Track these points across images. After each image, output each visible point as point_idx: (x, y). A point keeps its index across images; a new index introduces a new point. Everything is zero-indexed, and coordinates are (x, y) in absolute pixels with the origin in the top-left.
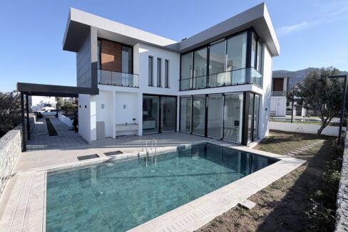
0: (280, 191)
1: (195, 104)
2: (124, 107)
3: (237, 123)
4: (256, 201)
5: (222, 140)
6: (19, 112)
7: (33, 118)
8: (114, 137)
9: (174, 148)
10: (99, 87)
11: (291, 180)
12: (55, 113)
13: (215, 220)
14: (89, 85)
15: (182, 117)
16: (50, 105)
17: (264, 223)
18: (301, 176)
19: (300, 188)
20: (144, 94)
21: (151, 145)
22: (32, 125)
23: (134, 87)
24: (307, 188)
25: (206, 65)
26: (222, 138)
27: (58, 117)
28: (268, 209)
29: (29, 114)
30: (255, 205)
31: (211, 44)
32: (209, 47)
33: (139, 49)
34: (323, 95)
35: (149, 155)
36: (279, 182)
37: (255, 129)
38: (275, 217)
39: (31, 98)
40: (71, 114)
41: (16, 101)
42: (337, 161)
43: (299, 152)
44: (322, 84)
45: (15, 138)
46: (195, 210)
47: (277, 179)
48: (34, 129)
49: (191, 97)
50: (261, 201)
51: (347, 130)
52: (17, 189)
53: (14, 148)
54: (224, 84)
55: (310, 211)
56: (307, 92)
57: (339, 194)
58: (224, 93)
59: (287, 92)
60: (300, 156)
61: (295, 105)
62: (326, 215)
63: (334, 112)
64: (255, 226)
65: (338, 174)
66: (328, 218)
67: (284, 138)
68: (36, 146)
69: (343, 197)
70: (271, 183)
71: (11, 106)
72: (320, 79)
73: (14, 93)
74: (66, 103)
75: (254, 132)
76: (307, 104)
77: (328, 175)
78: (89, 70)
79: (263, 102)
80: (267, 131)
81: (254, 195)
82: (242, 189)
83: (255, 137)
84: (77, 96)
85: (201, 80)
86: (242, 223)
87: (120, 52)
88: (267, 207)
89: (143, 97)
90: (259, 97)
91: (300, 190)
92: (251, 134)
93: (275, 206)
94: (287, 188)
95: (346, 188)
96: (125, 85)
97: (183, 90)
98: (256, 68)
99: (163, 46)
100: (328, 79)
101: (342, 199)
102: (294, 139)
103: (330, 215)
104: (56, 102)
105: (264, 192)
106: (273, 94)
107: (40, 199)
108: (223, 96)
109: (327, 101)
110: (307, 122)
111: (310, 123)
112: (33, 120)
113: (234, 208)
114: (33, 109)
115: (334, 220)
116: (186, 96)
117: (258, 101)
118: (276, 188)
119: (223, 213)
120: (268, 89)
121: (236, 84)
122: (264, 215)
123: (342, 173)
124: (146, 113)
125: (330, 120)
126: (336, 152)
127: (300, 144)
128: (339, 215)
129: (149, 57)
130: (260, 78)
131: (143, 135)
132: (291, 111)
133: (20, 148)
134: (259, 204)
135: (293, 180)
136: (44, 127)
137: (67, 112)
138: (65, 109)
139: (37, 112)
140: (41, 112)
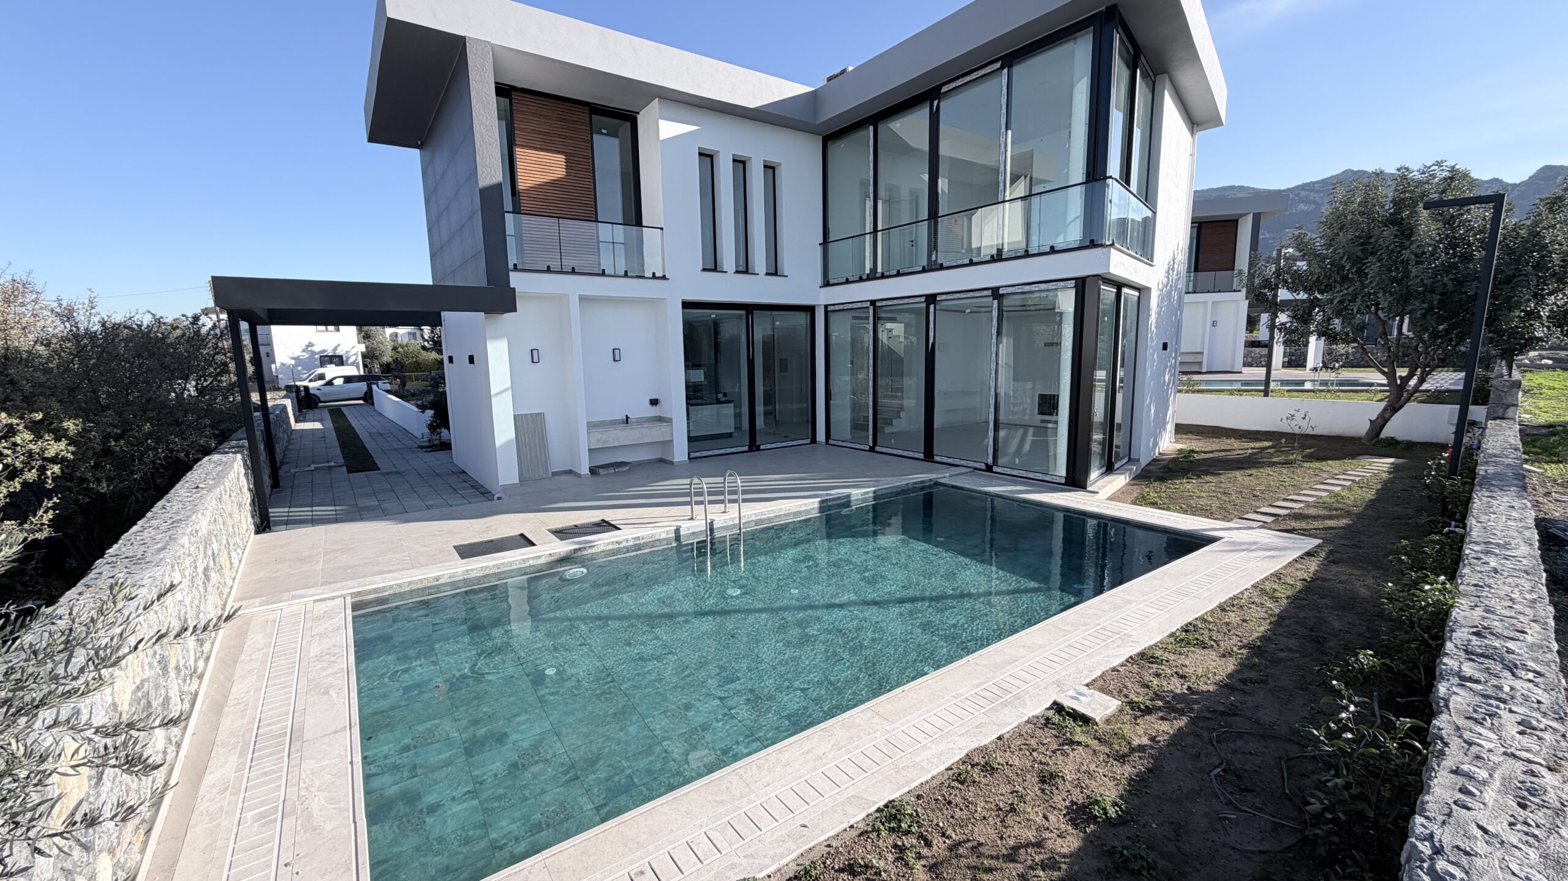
0: (1213, 655)
1: (883, 337)
2: (616, 356)
3: (1048, 405)
4: (1120, 693)
5: (989, 468)
6: (231, 388)
7: (284, 407)
8: (585, 471)
9: (807, 506)
10: (516, 280)
11: (1256, 613)
12: (363, 386)
13: (968, 760)
14: (475, 277)
15: (834, 390)
16: (339, 360)
17: (1150, 770)
18: (1297, 600)
19: (1293, 643)
20: (686, 305)
21: (722, 497)
22: (281, 436)
23: (646, 275)
24: (1318, 642)
25: (926, 177)
26: (990, 461)
27: (373, 404)
28: (1166, 719)
29: (269, 396)
30: (1115, 707)
31: (944, 89)
32: (936, 103)
33: (662, 122)
34: (1399, 281)
35: (717, 535)
36: (1209, 622)
37: (1119, 425)
38: (1193, 746)
39: (269, 334)
40: (421, 388)
41: (217, 348)
42: (1443, 538)
43: (1291, 508)
44: (1396, 236)
45: (227, 484)
46: (894, 726)
47: (1204, 612)
48: (291, 447)
49: (868, 307)
50: (1138, 693)
51: (1488, 418)
52: (253, 662)
53: (228, 520)
54: (1000, 251)
55: (1328, 725)
56: (1334, 269)
57: (1445, 660)
58: (998, 288)
59: (1251, 276)
60: (1294, 524)
61: (1282, 324)
62: (1391, 739)
63: (1437, 349)
64: (1115, 782)
65: (1445, 589)
66: (1397, 749)
67: (1233, 455)
68: (304, 512)
69: (1460, 672)
70: (1178, 627)
71: (199, 365)
72: (1391, 214)
73: (203, 319)
74: (400, 349)
75: (1117, 437)
76: (1329, 319)
77: (1403, 591)
78: (470, 218)
79: (1153, 318)
80: (1165, 429)
81: (1114, 670)
82: (1067, 650)
83: (1117, 454)
84: (435, 321)
85: (907, 239)
86: (1067, 772)
87: (587, 141)
88: (1161, 714)
89: (683, 313)
90: (1139, 298)
91: (1290, 650)
92: (1103, 443)
93: (1192, 710)
94: (1241, 642)
95: (1474, 638)
96: (612, 273)
97: (835, 281)
98: (1128, 182)
99: (752, 106)
100: (1425, 213)
101: (1456, 680)
102: (1274, 460)
103: (1409, 741)
104: (362, 348)
105: (1154, 658)
106: (1195, 286)
107: (335, 695)
108: (996, 302)
109: (1412, 304)
110: (1329, 391)
111: (1341, 394)
112: (283, 415)
113: (1037, 718)
114: (280, 376)
115: (1419, 758)
116: (850, 306)
117: (1132, 315)
118: (1197, 644)
119: (996, 736)
120: (1176, 266)
121: (1048, 249)
122: (1148, 742)
123: (1462, 583)
124: (699, 376)
125: (1422, 380)
126: (1439, 506)
127: (1298, 476)
128: (1442, 739)
129: (700, 154)
130: (1145, 219)
131: (689, 459)
132: (1265, 351)
133: (250, 519)
134: (1132, 705)
135: (1266, 612)
136: (324, 437)
137: (403, 384)
138: (396, 374)
139: (298, 388)
140: (311, 385)
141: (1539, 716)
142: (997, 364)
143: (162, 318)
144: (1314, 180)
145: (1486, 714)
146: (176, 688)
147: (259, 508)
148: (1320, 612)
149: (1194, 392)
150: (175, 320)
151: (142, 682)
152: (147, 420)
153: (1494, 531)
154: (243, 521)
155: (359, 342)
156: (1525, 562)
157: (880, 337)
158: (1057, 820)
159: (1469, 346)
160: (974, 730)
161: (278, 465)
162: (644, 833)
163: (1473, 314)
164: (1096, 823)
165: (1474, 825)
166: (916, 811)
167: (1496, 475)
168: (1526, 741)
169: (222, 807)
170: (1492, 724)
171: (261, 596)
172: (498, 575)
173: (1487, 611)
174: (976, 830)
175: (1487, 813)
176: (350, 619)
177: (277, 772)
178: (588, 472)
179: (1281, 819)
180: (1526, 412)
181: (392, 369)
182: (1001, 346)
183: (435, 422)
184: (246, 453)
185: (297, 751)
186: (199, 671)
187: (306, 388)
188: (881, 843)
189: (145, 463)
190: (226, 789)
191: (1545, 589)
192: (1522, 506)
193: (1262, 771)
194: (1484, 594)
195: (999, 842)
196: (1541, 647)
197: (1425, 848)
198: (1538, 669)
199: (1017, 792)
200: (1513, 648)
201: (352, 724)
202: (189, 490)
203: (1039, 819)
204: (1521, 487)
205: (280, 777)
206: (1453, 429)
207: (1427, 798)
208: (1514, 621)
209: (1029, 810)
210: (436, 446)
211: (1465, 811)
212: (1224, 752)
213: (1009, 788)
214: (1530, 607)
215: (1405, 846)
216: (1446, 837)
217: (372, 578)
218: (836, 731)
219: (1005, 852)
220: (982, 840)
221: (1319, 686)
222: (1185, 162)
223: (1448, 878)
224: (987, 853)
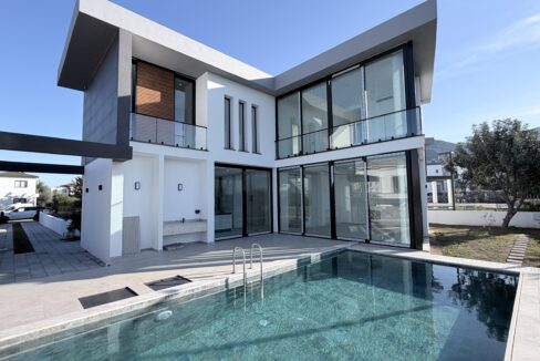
2: (180, 188)
5: (369, 242)
8: (160, 248)
10: (133, 144)
12: (34, 212)
16: (24, 201)
20: (217, 164)
23: (198, 148)
26: (367, 238)
27: (38, 220)
31: (333, 76)
32: (329, 82)
33: (209, 82)
49: (299, 168)
54: (365, 140)
58: (366, 157)
74: (57, 197)
78: (111, 113)
87: (172, 87)
89: (215, 168)
96: (182, 146)
97: (282, 157)
99: (250, 80)
104: (38, 195)
108: (365, 163)
116: (289, 168)
121: (390, 139)
129: (225, 98)
131: (215, 241)
136: (6, 236)
138: (54, 207)
140: (6, 212)
155: (36, 192)
178: (162, 249)
181: (52, 205)
183: (73, 226)
210: (71, 239)
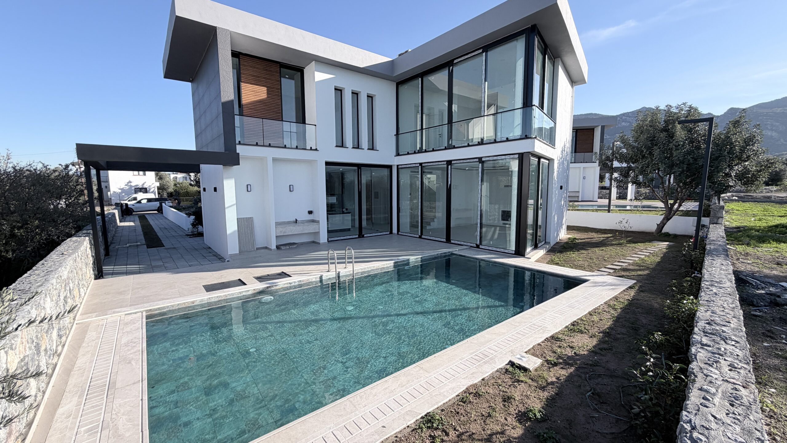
0: (586, 336)
1: (426, 181)
2: (291, 189)
3: (506, 216)
4: (542, 356)
5: (478, 247)
6: (85, 202)
7: (114, 214)
8: (274, 247)
9: (388, 265)
10: (240, 149)
11: (606, 316)
12: (157, 204)
13: (467, 391)
14: (218, 147)
15: (402, 207)
16: (145, 190)
17: (557, 394)
18: (624, 310)
19: (624, 330)
20: (327, 164)
21: (344, 261)
22: (112, 229)
23: (307, 148)
24: (636, 330)
25: (447, 104)
26: (478, 243)
27: (162, 213)
28: (564, 369)
29: (106, 208)
30: (539, 363)
31: (455, 61)
32: (451, 68)
33: (316, 73)
34: (668, 158)
35: (342, 280)
36: (584, 321)
37: (540, 226)
38: (577, 382)
39: (107, 177)
40: (189, 205)
41: (78, 181)
42: (691, 279)
43: (622, 266)
44: (666, 137)
45: (79, 253)
46: (430, 374)
47: (581, 316)
48: (116, 235)
49: (418, 167)
50: (551, 356)
51: (710, 223)
52: (89, 347)
53: (79, 271)
54: (482, 140)
55: (641, 369)
56: (639, 152)
57: (694, 336)
58: (482, 158)
59: (601, 155)
60: (623, 273)
61: (615, 178)
62: (670, 374)
63: (687, 190)
64: (540, 400)
65: (693, 302)
66: (673, 379)
67: (594, 240)
68: (123, 268)
69: (701, 341)
70: (570, 323)
71: (67, 191)
72: (664, 127)
73: (71, 167)
74: (178, 185)
75: (539, 232)
76: (637, 176)
77: (674, 305)
78: (217, 117)
79: (555, 174)
80: (562, 228)
81: (539, 344)
82: (516, 335)
83: (540, 240)
84: (197, 170)
85: (438, 133)
86: (516, 396)
87: (278, 81)
88: (562, 366)
89: (326, 168)
90: (549, 164)
91: (623, 334)
92: (532, 235)
93: (576, 364)
94: (599, 330)
95: (707, 325)
96: (290, 147)
97: (402, 153)
98: (542, 108)
99: (361, 67)
100: (679, 126)
101: (699, 346)
102: (613, 243)
103: (678, 375)
104: (158, 184)
105: (558, 338)
106: (575, 160)
107: (134, 364)
108: (480, 164)
109: (674, 169)
110: (638, 210)
111: (644, 212)
112: (113, 218)
113: (502, 369)
114: (113, 198)
115: (684, 383)
116: (410, 166)
117: (545, 172)
118: (579, 331)
119: (481, 378)
120: (566, 149)
121: (505, 139)
122: (556, 380)
123: (701, 300)
124: (334, 200)
125: (680, 205)
126: (689, 264)
127: (625, 250)
128: (694, 374)
129: (335, 89)
130: (551, 128)
131: (328, 241)
132: (608, 191)
133: (92, 272)
134: (548, 361)
135: (611, 315)
136: (135, 230)
137: (179, 203)
138: (175, 197)
139: (122, 204)
140: (129, 203)
141: (738, 362)
142: (481, 195)
143: (48, 165)
144: (629, 112)
145: (713, 361)
146: (44, 361)
147: (97, 266)
148: (636, 315)
149: (575, 210)
150: (55, 168)
151: (24, 357)
152: (36, 219)
153: (715, 276)
154: (88, 272)
155: (156, 181)
156: (729, 290)
157: (424, 182)
158: (511, 420)
159: (700, 190)
160: (470, 376)
161: (109, 244)
162: (300, 433)
163: (702, 174)
164: (531, 421)
165: (710, 415)
166: (441, 418)
167: (715, 250)
168: (732, 374)
169: (67, 426)
170: (717, 366)
171: (96, 312)
172: (226, 300)
173: (713, 313)
174: (471, 426)
175: (716, 409)
176: (144, 324)
177: (99, 406)
178: (275, 248)
179: (620, 416)
180: (727, 221)
181: (173, 195)
182: (483, 186)
183: (195, 222)
184: (91, 236)
185: (112, 394)
186: (59, 352)
187: (127, 205)
188: (423, 435)
189: (35, 242)
190: (70, 416)
191: (738, 302)
192: (727, 264)
193: (610, 393)
194: (711, 305)
195: (483, 432)
196: (737, 329)
197: (688, 427)
198: (737, 340)
199: (491, 407)
200: (725, 330)
201: (143, 379)
202: (58, 255)
203: (502, 420)
204: (726, 255)
205: (102, 408)
206: (695, 228)
207: (688, 402)
208: (725, 317)
209: (498, 415)
210: (196, 234)
211: (705, 408)
212: (592, 385)
213: (488, 405)
214: (732, 311)
215: (678, 427)
216: (697, 421)
217: (158, 302)
218: (400, 378)
219: (486, 437)
220: (474, 432)
221: (636, 351)
222: (569, 100)
223: (699, 441)
224: (477, 438)
